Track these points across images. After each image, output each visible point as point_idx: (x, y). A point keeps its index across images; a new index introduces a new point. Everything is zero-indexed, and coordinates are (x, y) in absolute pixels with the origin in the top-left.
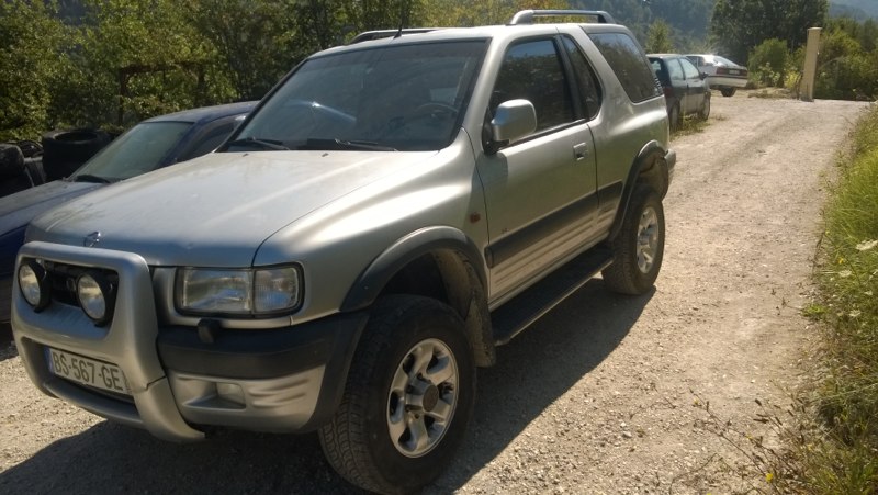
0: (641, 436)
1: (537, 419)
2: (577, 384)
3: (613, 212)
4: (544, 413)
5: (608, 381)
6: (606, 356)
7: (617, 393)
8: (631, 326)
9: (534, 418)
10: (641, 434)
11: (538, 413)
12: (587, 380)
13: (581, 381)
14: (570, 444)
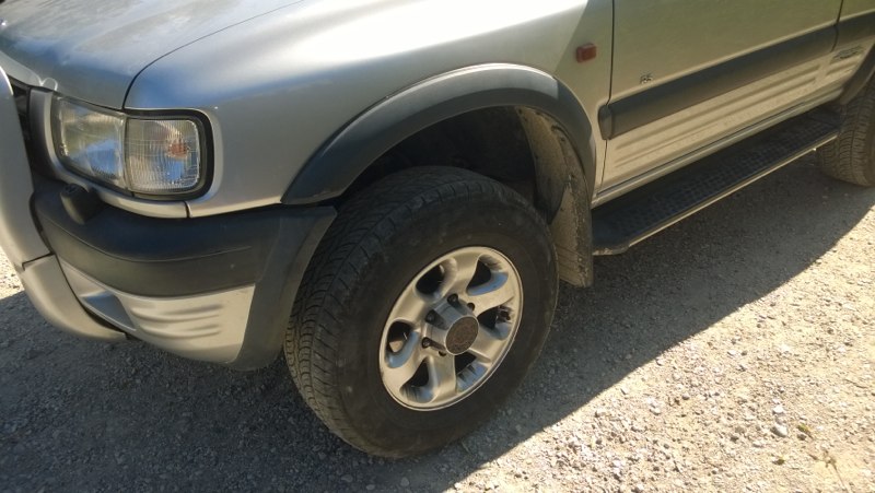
0: (802, 438)
1: (648, 366)
2: (727, 320)
3: (859, 59)
4: (661, 359)
5: (777, 325)
6: (787, 279)
7: (785, 348)
8: (841, 236)
9: (641, 363)
10: (804, 434)
11: (653, 356)
12: (745, 316)
13: (733, 315)
14: (682, 423)
